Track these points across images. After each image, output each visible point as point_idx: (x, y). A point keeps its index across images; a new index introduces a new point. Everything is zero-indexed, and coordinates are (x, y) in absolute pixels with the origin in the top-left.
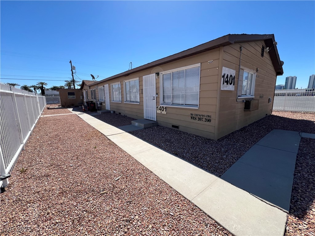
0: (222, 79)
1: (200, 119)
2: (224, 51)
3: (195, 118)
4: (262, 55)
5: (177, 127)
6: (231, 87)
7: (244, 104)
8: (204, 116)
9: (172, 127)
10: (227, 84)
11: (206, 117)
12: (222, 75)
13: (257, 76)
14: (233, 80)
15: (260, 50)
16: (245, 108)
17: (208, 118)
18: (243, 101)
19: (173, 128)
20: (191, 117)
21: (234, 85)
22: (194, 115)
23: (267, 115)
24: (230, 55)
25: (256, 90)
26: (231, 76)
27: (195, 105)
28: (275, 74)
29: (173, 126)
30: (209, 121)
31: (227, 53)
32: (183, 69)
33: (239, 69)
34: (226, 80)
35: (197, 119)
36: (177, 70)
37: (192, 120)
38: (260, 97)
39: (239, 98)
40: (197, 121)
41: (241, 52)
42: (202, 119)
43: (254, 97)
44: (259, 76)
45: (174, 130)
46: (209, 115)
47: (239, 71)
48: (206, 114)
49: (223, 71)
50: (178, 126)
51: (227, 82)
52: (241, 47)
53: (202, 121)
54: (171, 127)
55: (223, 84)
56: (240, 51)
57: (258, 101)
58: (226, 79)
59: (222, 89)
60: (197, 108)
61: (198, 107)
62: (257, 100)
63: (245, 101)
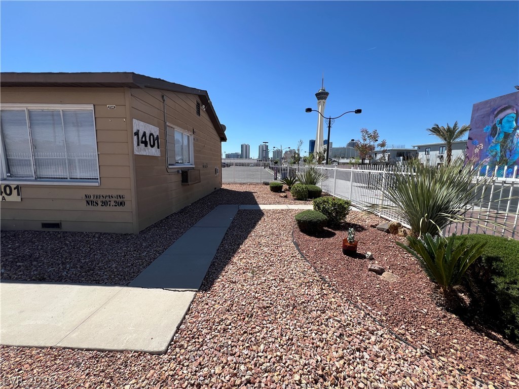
0: (135, 138)
1: (105, 203)
2: (131, 95)
3: (96, 203)
4: (198, 113)
5: (57, 225)
6: (154, 152)
7: (180, 175)
8: (112, 197)
9: (43, 227)
10: (146, 146)
11: (116, 199)
12: (134, 132)
13: (194, 139)
14: (156, 142)
15: (194, 106)
16: (183, 181)
17: (119, 200)
18: (178, 171)
19: (47, 230)
20: (87, 201)
21: (158, 148)
22: (92, 197)
23: (215, 189)
24: (146, 104)
25: (195, 157)
26: (151, 134)
27: (93, 179)
28: (219, 139)
29: (45, 225)
30: (122, 204)
31: (138, 100)
32: (57, 109)
33: (166, 126)
34: (144, 139)
35: (100, 204)
36: (42, 108)
37: (90, 207)
38: (203, 167)
39: (170, 167)
40: (99, 208)
41: (164, 103)
42: (109, 203)
43: (194, 166)
44: (197, 140)
45: (49, 232)
46: (121, 194)
47: (164, 128)
48: (114, 194)
49: (134, 125)
50: (59, 222)
51: (145, 143)
52: (163, 96)
53: (110, 205)
54: (39, 227)
55: (138, 145)
56: (162, 101)
57: (199, 172)
58: (142, 138)
59: (136, 153)
60: (97, 184)
61: (98, 182)
62: (198, 170)
63: (180, 172)
